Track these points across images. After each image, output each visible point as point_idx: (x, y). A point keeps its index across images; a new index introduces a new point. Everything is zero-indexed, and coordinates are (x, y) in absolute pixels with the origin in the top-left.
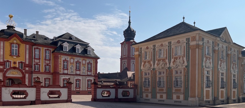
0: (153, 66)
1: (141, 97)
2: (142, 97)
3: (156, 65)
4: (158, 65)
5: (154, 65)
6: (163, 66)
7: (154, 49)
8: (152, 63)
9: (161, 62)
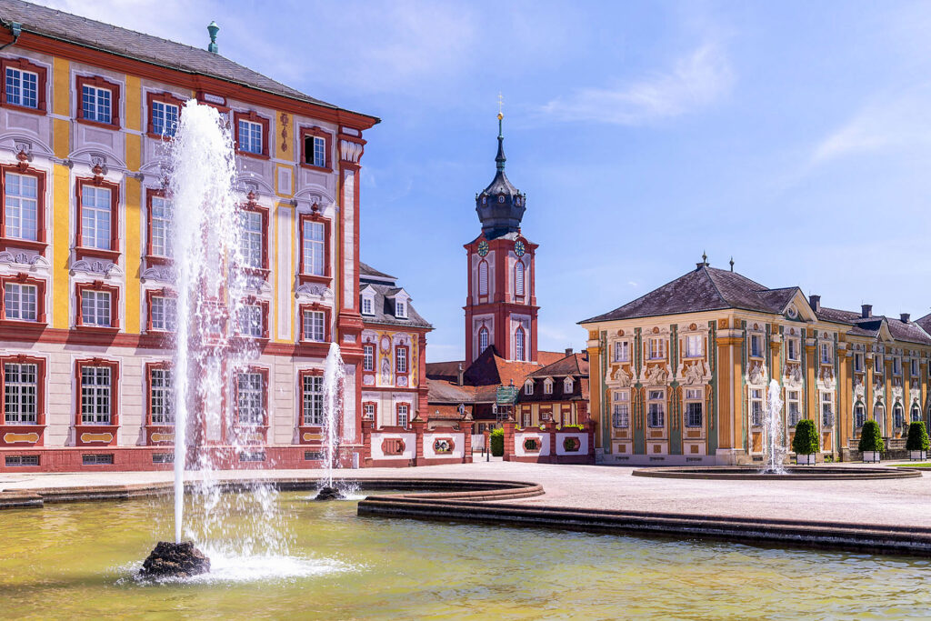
0: (635, 377)
1: (606, 452)
2: (611, 452)
3: (642, 376)
4: (647, 375)
5: (638, 375)
6: (660, 378)
7: (638, 338)
8: (633, 369)
9: (656, 370)
